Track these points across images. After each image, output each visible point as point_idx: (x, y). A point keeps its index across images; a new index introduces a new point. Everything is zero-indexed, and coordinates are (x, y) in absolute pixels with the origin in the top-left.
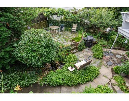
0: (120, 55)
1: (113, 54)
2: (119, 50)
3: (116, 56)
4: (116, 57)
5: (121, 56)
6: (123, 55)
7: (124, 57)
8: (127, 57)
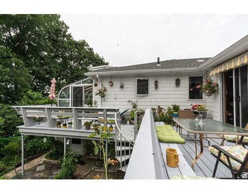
0: (40, 165)
1: (31, 171)
2: (32, 161)
3: (37, 170)
4: (39, 172)
5: (44, 165)
6: (44, 162)
7: (47, 163)
8: (52, 161)
